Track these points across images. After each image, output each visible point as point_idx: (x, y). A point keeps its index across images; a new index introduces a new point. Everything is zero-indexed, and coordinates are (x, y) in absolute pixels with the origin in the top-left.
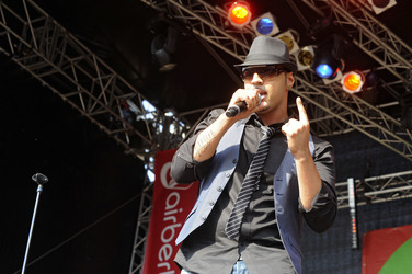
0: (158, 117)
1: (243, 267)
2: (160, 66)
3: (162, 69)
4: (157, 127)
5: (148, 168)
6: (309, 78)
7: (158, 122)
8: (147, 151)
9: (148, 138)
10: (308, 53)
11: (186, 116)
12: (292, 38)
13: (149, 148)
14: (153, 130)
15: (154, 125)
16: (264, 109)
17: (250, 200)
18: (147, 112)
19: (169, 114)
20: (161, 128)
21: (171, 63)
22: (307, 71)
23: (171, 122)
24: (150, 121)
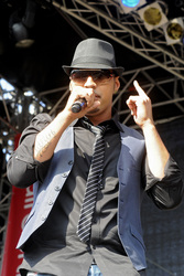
0: (17, 98)
1: (98, 272)
2: (17, 41)
3: (18, 45)
4: (16, 107)
5: (7, 152)
6: (179, 53)
7: (16, 102)
8: (5, 134)
9: (7, 120)
10: (177, 25)
11: (47, 96)
12: (160, 10)
13: (8, 131)
14: (12, 111)
15: (13, 105)
16: (95, 110)
17: (96, 200)
18: (5, 92)
19: (29, 94)
20: (20, 109)
21: (29, 38)
22: (176, 45)
23: (31, 102)
24: (9, 102)
